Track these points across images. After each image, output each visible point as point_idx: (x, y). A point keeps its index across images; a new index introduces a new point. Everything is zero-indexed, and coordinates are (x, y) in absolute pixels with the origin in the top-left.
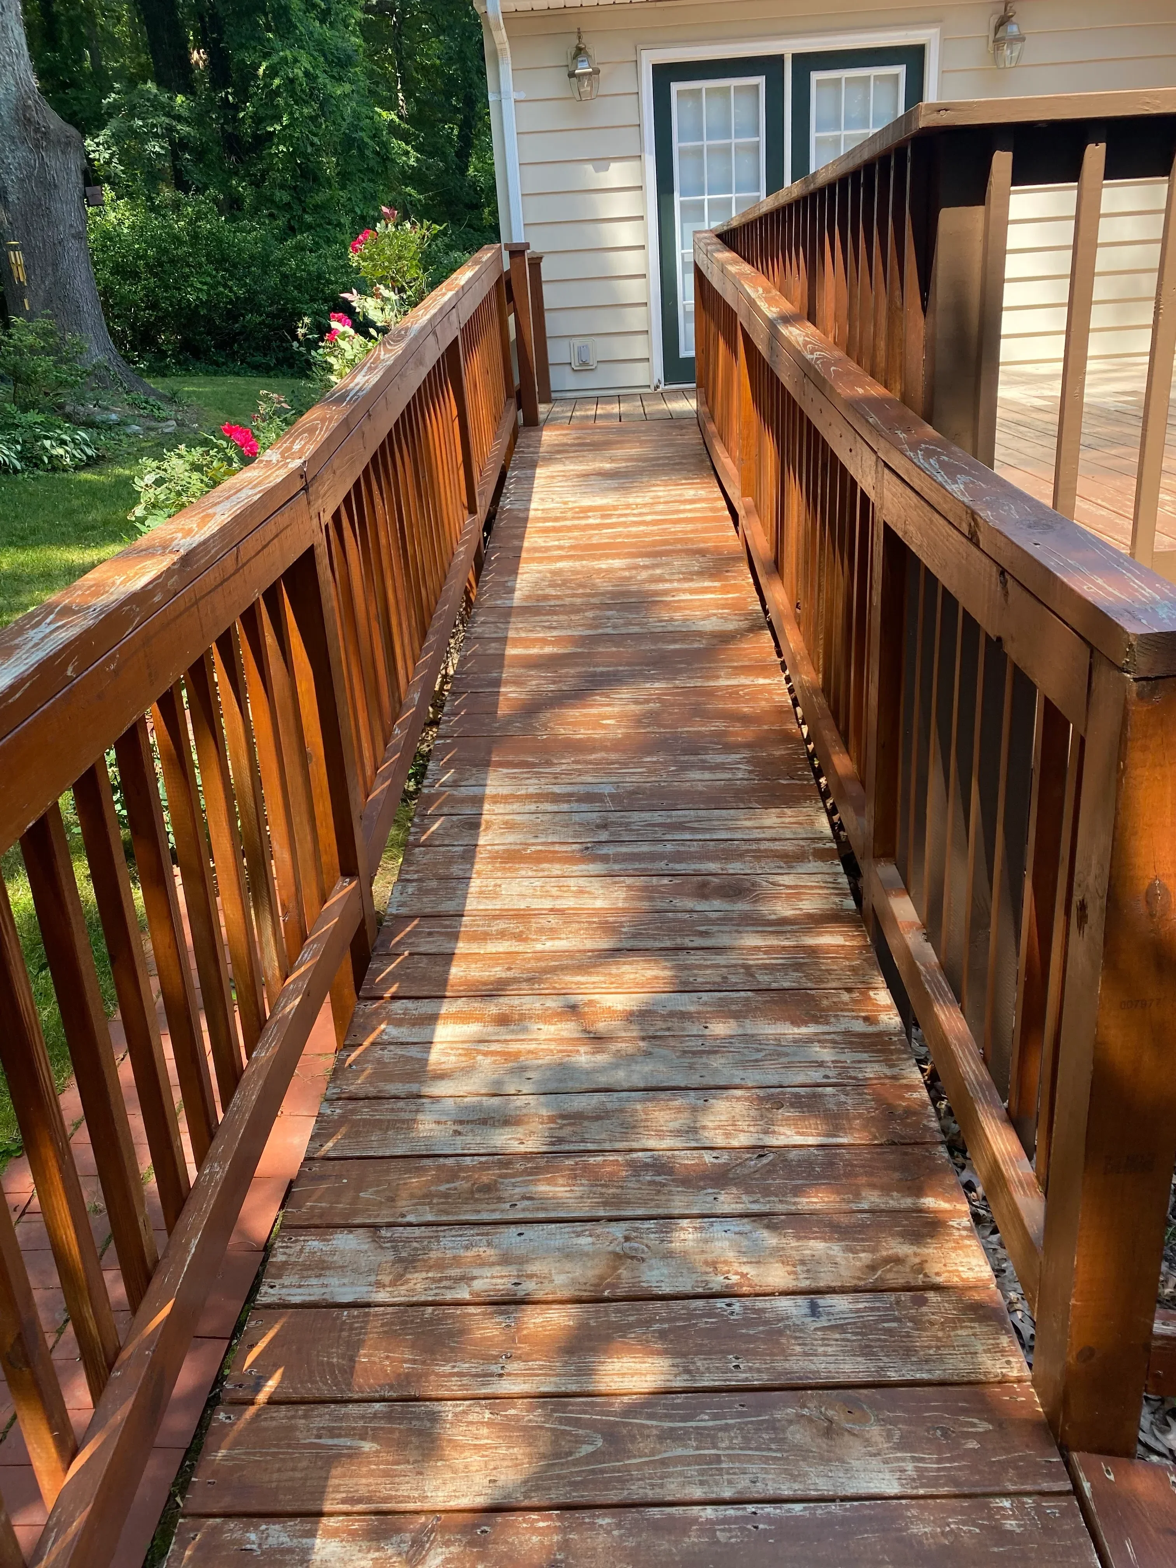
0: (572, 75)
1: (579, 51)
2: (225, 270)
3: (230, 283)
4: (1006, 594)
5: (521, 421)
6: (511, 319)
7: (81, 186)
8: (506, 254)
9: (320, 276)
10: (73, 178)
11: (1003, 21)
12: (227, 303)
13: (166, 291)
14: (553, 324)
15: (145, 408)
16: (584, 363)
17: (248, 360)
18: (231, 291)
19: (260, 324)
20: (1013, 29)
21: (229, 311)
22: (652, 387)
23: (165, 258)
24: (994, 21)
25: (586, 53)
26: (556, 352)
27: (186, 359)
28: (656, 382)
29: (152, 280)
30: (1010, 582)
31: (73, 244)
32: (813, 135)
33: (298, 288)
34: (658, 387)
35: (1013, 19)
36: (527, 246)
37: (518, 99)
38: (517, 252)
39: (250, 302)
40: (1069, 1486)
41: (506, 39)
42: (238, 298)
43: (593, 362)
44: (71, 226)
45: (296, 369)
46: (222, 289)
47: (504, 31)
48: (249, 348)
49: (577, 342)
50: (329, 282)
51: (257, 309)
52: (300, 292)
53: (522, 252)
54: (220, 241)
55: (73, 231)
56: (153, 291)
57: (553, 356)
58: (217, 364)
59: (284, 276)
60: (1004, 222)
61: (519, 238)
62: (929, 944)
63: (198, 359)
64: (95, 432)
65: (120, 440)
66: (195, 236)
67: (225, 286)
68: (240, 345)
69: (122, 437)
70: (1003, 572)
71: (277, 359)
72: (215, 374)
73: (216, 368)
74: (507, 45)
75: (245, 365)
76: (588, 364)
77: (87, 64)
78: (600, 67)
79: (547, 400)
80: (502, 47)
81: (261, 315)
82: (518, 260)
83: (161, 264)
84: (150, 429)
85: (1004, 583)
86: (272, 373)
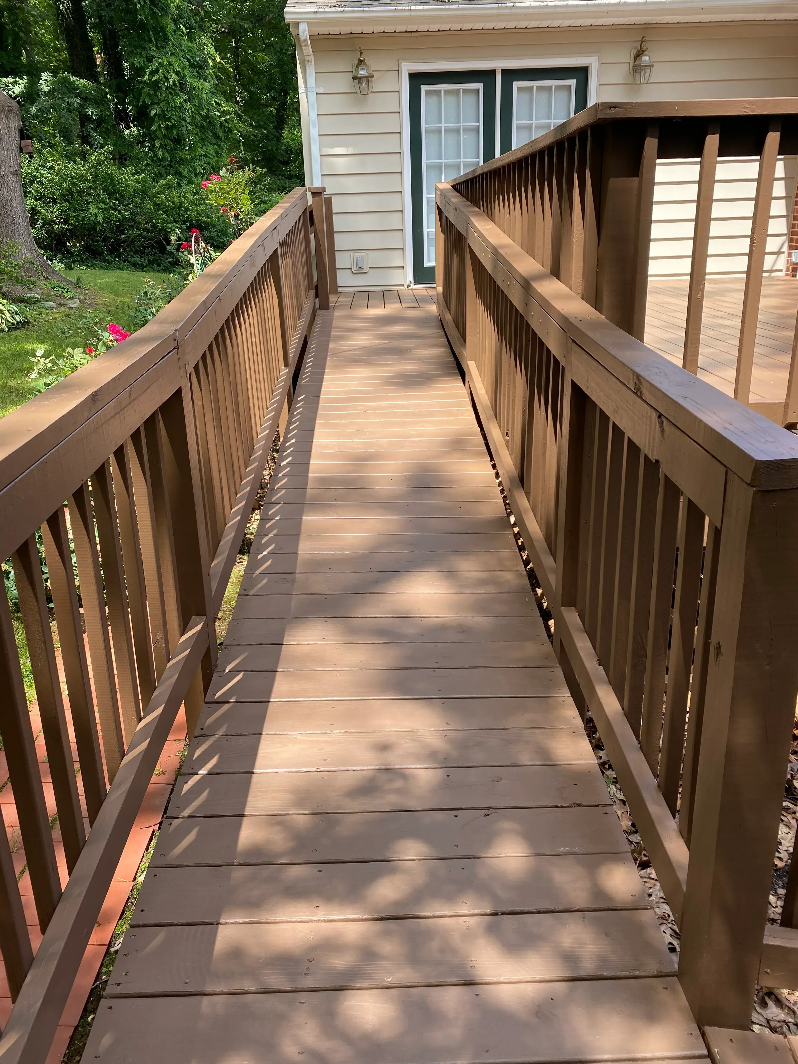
0: (355, 78)
1: (361, 62)
2: (116, 199)
3: (119, 208)
4: (663, 431)
5: (317, 306)
6: (312, 237)
7: (18, 139)
8: (309, 194)
9: (181, 205)
10: (13, 134)
11: (639, 55)
12: (116, 221)
13: (74, 212)
14: (340, 242)
15: (58, 291)
16: (360, 269)
17: (129, 259)
18: (120, 212)
19: (139, 236)
20: (645, 58)
21: (118, 227)
22: (406, 286)
23: (74, 190)
24: (633, 53)
25: (365, 64)
26: (342, 260)
27: (87, 258)
28: (408, 282)
29: (65, 204)
30: (665, 422)
31: (11, 178)
32: (515, 122)
33: (166, 212)
34: (409, 286)
35: (646, 52)
36: (324, 189)
37: (319, 91)
38: (317, 193)
39: (132, 221)
40: (706, 1052)
41: (311, 53)
42: (124, 218)
43: (366, 268)
44: (10, 166)
45: (162, 267)
46: (113, 212)
47: (310, 47)
48: (130, 251)
49: (356, 254)
50: (187, 210)
51: (137, 225)
52: (167, 215)
53: (321, 193)
54: (113, 180)
55: (11, 170)
56: (65, 212)
57: (340, 263)
58: (108, 262)
59: (156, 204)
60: (652, 184)
61: (317, 183)
62: (601, 667)
63: (95, 258)
64: (22, 305)
65: (41, 312)
66: (96, 176)
67: (116, 210)
68: (124, 249)
69: (41, 310)
70: (660, 416)
71: (149, 261)
72: (107, 269)
73: (107, 265)
74: (312, 57)
75: (127, 263)
76: (362, 269)
77: (23, 59)
78: (374, 73)
79: (336, 292)
80: (309, 57)
81: (140, 230)
82: (317, 198)
83: (71, 194)
84: (60, 305)
85: (661, 424)
86: (145, 269)
